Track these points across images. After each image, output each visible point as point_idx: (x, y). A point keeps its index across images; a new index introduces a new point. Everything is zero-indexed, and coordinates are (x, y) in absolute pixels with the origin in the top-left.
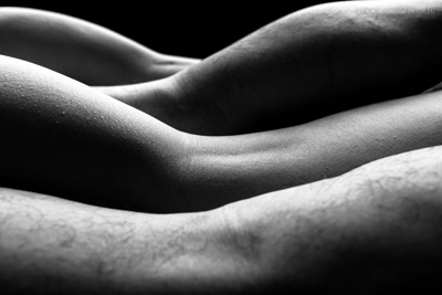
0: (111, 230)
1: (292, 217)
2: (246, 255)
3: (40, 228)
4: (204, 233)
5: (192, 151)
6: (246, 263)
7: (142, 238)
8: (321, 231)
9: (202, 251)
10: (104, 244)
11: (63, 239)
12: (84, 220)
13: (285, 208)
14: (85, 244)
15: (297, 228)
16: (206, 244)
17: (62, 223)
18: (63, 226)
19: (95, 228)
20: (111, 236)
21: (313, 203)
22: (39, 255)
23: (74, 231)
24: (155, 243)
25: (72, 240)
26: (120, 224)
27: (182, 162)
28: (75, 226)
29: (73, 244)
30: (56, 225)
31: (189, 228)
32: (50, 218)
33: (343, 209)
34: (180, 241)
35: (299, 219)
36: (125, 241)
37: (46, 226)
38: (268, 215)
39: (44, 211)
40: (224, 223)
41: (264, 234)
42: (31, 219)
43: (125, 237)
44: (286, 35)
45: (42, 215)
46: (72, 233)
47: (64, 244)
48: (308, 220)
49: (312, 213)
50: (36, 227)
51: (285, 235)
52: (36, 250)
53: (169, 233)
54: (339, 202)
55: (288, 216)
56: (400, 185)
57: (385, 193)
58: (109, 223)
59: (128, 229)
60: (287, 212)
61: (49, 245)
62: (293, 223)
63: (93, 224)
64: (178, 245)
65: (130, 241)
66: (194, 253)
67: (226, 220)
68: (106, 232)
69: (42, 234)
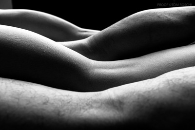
0: (63, 98)
1: (136, 94)
2: (118, 109)
3: (35, 97)
4: (100, 100)
5: (95, 67)
6: (118, 113)
7: (75, 102)
8: (148, 100)
9: (99, 107)
10: (60, 104)
11: (44, 101)
12: (52, 94)
13: (133, 91)
14: (53, 103)
15: (138, 99)
16: (101, 104)
17: (44, 95)
18: (44, 96)
19: (57, 97)
20: (63, 101)
21: (145, 89)
22: (35, 107)
23: (49, 98)
24: (80, 104)
25: (48, 102)
26: (67, 96)
27: (91, 71)
28: (49, 96)
29: (48, 104)
30: (41, 96)
31: (94, 98)
32: (39, 93)
33: (157, 91)
35: (139, 95)
36: (69, 103)
37: (37, 96)
38: (126, 93)
39: (36, 90)
41: (125, 101)
42: (31, 93)
43: (69, 101)
44: (132, 22)
45: (36, 92)
46: (48, 99)
47: (45, 103)
48: (143, 96)
49: (145, 93)
50: (33, 96)
51: (133, 102)
52: (33, 106)
53: (86, 100)
54: (155, 88)
55: (135, 94)
56: (181, 82)
57: (175, 85)
58: (63, 95)
59: (70, 98)
60: (134, 92)
61: (39, 104)
62: (137, 97)
63: (56, 96)
64: (90, 104)
65: (71, 103)
66: (97, 108)
67: (109, 95)
68: (61, 99)
69: (36, 99)
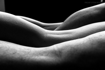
1: (70, 47)
2: (58, 56)
3: (8, 50)
4: (48, 51)
6: (58, 58)
7: (33, 52)
8: (77, 50)
9: (47, 55)
10: (23, 53)
11: (14, 52)
12: (19, 48)
13: (68, 45)
14: (19, 54)
15: (71, 50)
16: (48, 54)
17: (14, 49)
18: (14, 50)
19: (22, 50)
21: (75, 44)
22: (8, 56)
24: (36, 53)
25: (16, 52)
26: (28, 49)
27: (45, 35)
28: (17, 50)
29: (16, 54)
30: (12, 49)
31: (44, 50)
32: (11, 48)
34: (42, 53)
35: (72, 48)
36: (29, 53)
38: (64, 47)
39: (10, 46)
40: (53, 49)
41: (63, 51)
42: (6, 48)
43: (28, 52)
45: (9, 47)
46: (16, 51)
47: (14, 53)
48: (74, 48)
49: (75, 46)
50: (7, 50)
51: (68, 51)
52: (7, 55)
53: (39, 51)
54: (82, 43)
58: (25, 49)
61: (10, 54)
62: (70, 49)
63: (21, 49)
65: (30, 53)
66: (45, 56)
67: (54, 48)
68: (24, 51)
69: (9, 51)
